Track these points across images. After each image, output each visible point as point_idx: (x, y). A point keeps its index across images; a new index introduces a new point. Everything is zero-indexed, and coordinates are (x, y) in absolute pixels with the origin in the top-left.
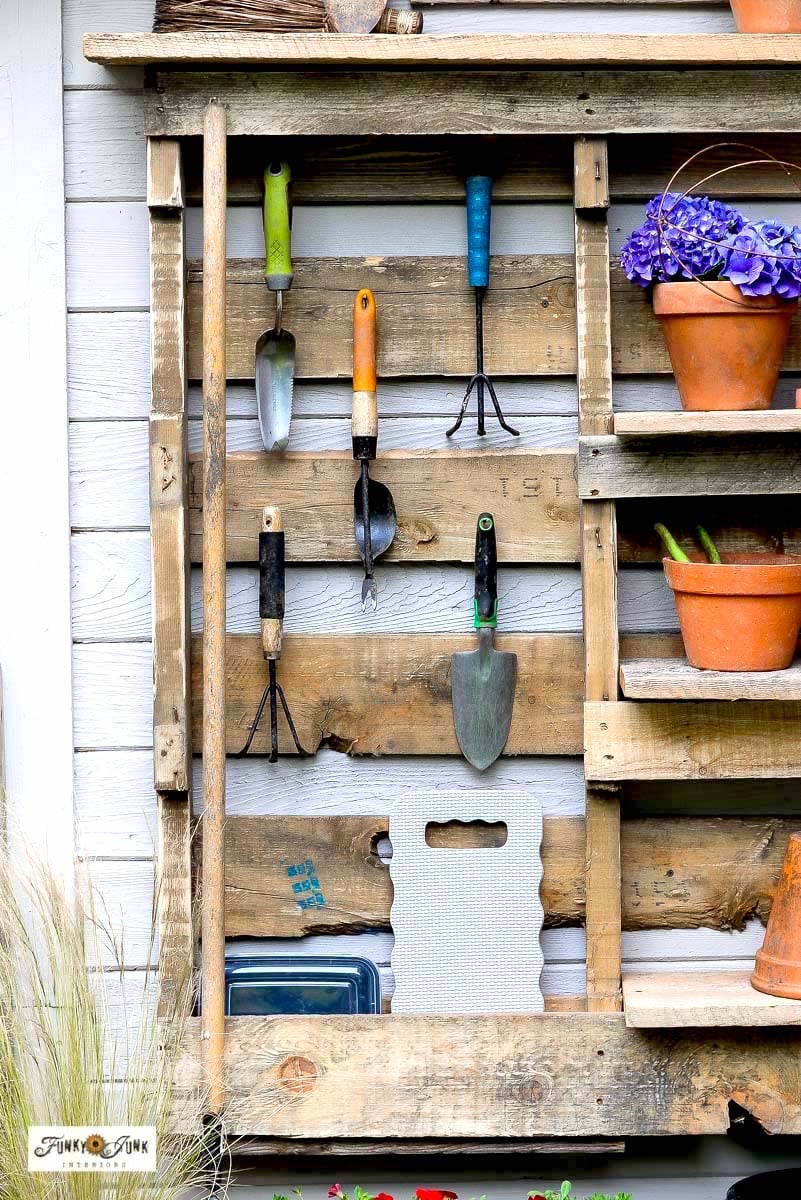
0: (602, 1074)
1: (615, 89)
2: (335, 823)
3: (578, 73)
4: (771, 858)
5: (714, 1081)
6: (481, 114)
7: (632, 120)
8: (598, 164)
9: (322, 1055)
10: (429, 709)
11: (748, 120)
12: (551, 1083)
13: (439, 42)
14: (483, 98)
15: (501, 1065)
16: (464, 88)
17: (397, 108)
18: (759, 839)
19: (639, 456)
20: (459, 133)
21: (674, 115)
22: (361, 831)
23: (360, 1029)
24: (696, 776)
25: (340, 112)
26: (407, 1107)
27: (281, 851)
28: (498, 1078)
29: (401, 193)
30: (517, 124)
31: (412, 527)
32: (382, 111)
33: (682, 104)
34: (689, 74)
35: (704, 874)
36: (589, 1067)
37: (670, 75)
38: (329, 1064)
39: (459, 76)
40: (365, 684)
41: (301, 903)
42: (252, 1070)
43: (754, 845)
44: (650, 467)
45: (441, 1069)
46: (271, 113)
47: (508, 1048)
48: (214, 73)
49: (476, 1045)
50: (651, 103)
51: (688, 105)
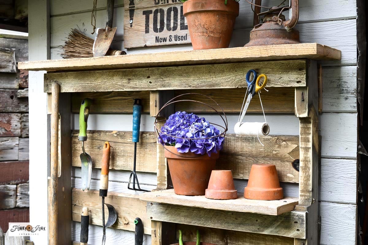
1: (158, 74)
3: (147, 69)
6: (121, 84)
7: (163, 85)
8: (156, 101)
11: (198, 84)
13: (96, 60)
14: (122, 78)
16: (116, 75)
17: (100, 83)
19: (164, 207)
20: (116, 91)
21: (175, 83)
25: (87, 85)
29: (121, 110)
30: (131, 88)
31: (123, 219)
32: (96, 84)
33: (177, 79)
34: (180, 68)
37: (174, 68)
39: (115, 71)
44: (167, 211)
46: (71, 85)
48: (58, 73)
50: (168, 79)
51: (179, 79)
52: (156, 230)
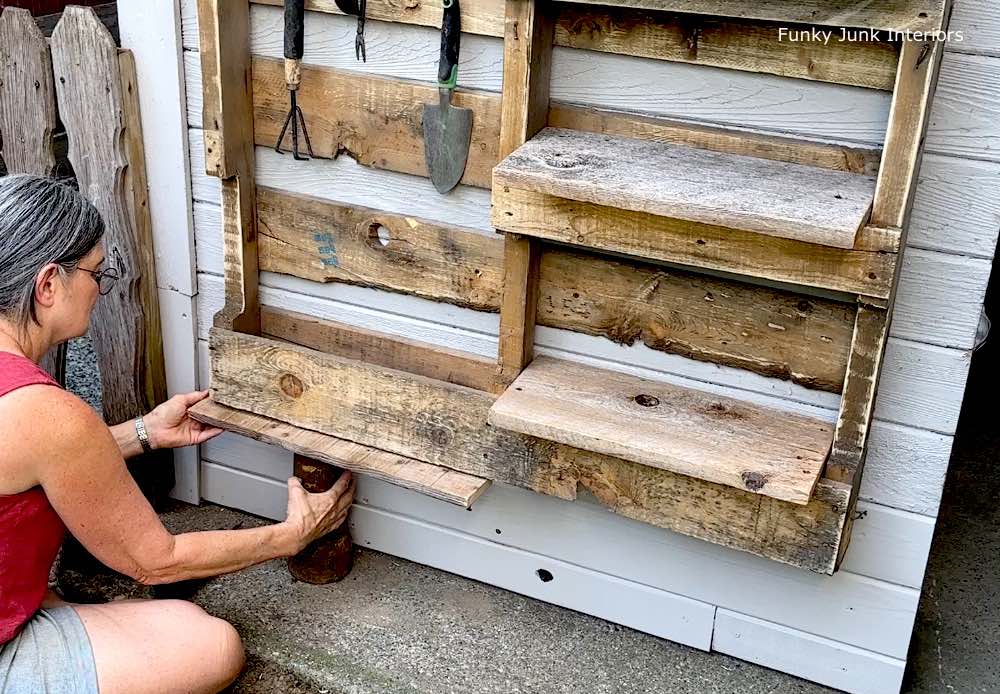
0: (489, 438)
2: (346, 210)
4: (655, 301)
5: (568, 465)
9: (305, 377)
10: (410, 140)
12: (453, 435)
15: (421, 414)
18: (646, 284)
22: (362, 221)
23: (330, 367)
24: (575, 242)
26: (360, 424)
27: (310, 223)
28: (418, 422)
35: (602, 301)
36: (480, 431)
38: (311, 385)
40: (366, 114)
41: (323, 260)
42: (264, 375)
43: (642, 289)
45: (381, 407)
47: (425, 404)
49: (404, 397)
52: (520, 21)
